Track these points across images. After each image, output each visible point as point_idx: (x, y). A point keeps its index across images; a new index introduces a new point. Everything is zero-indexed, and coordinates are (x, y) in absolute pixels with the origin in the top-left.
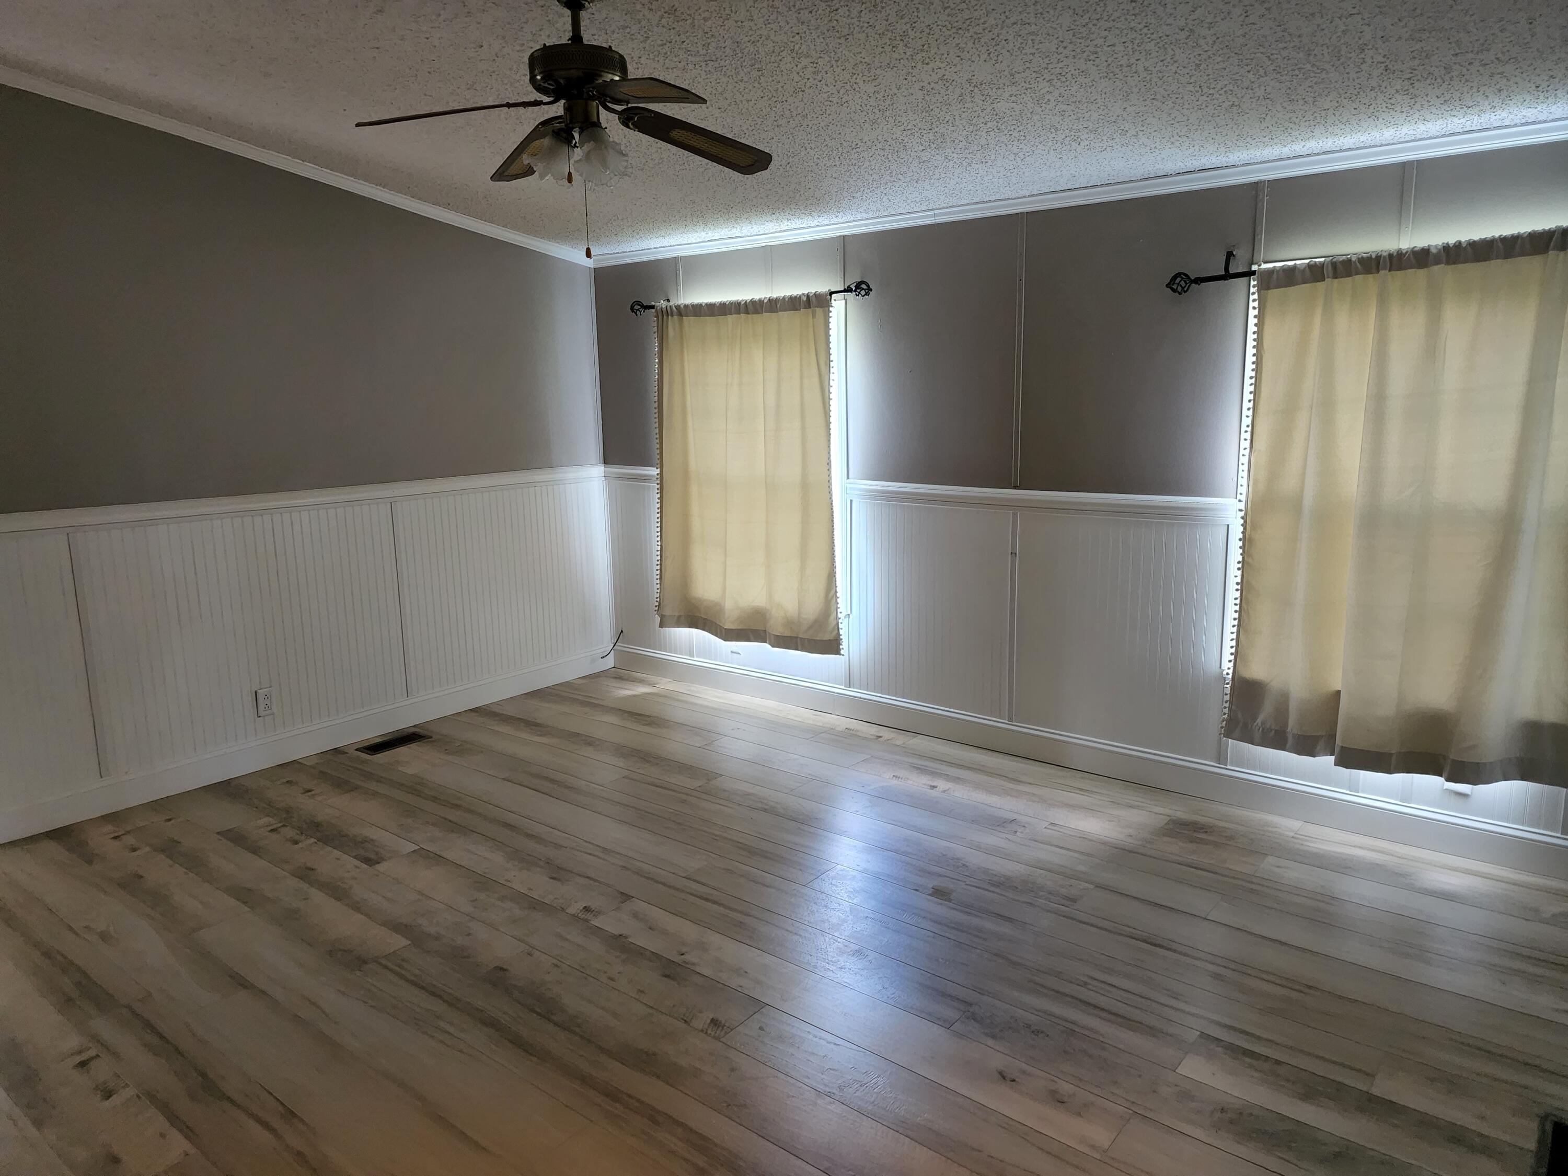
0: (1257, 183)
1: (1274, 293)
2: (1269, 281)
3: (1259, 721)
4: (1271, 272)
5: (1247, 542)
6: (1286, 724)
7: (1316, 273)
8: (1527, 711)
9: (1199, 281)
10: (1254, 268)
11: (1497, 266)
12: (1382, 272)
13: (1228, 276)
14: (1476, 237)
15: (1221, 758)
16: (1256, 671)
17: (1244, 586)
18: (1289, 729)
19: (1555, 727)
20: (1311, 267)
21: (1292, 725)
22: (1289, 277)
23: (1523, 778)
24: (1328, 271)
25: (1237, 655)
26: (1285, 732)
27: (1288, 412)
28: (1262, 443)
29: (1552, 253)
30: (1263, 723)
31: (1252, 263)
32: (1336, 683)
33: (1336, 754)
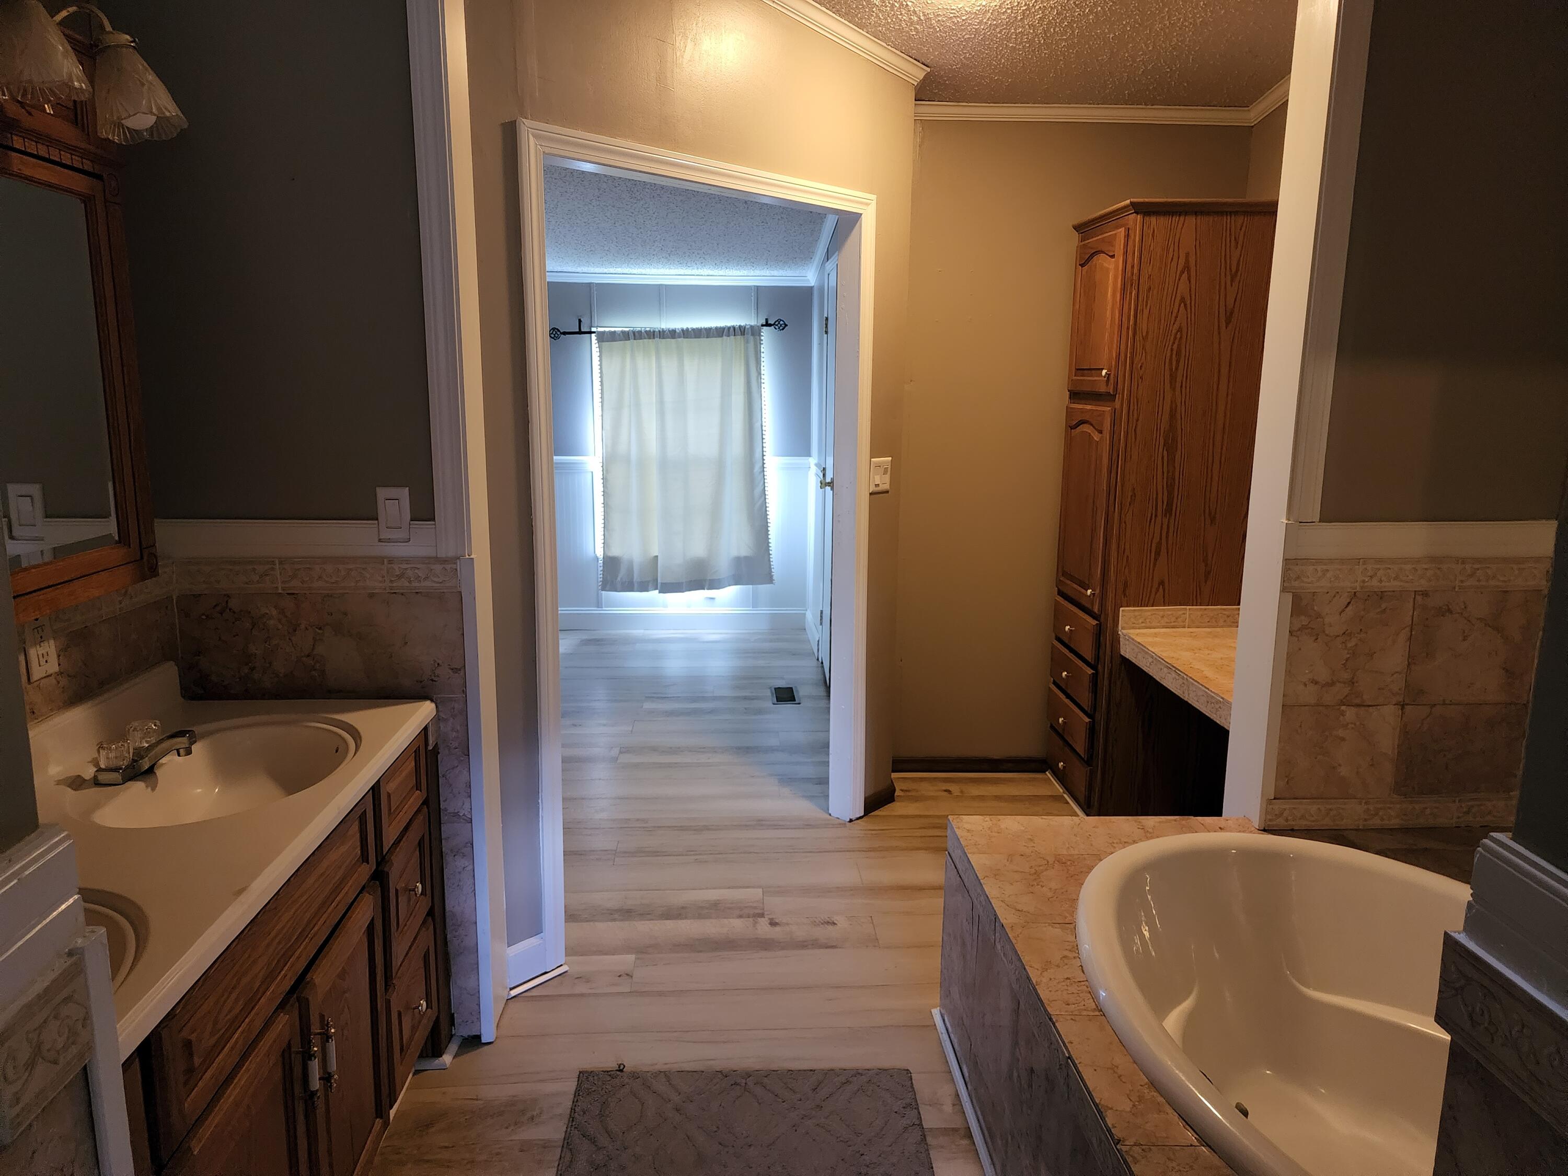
0: (590, 284)
1: (605, 344)
2: (602, 337)
3: (619, 579)
4: (604, 333)
5: (605, 479)
6: (633, 578)
7: (626, 336)
8: (734, 553)
9: (565, 333)
10: (593, 329)
11: (704, 341)
12: (656, 339)
13: (580, 332)
14: (694, 327)
15: (599, 604)
16: (615, 552)
17: (606, 505)
18: (634, 580)
19: (746, 558)
20: (623, 332)
21: (636, 578)
22: (612, 337)
23: (736, 584)
24: (631, 335)
25: (605, 544)
26: (633, 582)
27: (618, 409)
28: (608, 426)
29: (725, 337)
30: (621, 579)
31: (591, 326)
32: (655, 551)
33: (659, 588)
